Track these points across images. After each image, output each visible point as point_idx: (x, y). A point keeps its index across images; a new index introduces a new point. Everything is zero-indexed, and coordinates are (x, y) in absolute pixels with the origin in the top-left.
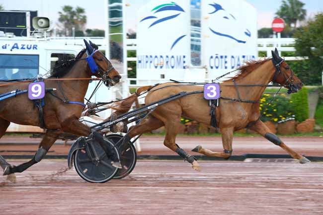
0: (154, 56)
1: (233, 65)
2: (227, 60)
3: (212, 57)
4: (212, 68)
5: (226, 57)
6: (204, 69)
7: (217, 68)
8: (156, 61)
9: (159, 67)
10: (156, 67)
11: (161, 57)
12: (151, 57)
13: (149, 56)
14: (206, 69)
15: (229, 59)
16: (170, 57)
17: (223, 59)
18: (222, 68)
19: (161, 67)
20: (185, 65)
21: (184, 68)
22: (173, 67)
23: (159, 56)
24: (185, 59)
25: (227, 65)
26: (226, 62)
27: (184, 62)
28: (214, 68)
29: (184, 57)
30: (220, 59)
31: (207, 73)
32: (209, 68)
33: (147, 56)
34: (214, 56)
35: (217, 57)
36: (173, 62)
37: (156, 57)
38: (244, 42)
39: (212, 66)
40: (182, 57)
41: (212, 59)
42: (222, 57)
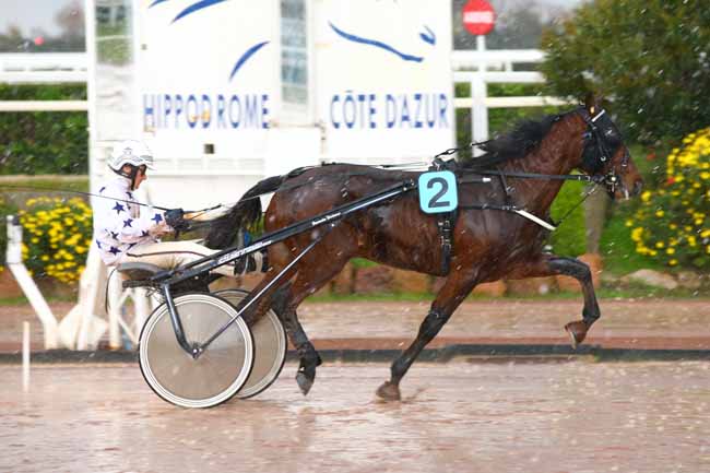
0: (185, 97)
1: (391, 120)
2: (374, 104)
3: (336, 99)
4: (337, 125)
5: (372, 97)
6: (317, 130)
7: (350, 125)
8: (192, 110)
9: (199, 124)
10: (192, 125)
11: (205, 98)
12: (179, 98)
13: (173, 97)
14: (323, 129)
15: (379, 104)
16: (228, 98)
17: (366, 103)
18: (362, 125)
19: (206, 125)
20: (267, 118)
21: (265, 126)
22: (235, 125)
23: (199, 98)
24: (267, 105)
25: (375, 118)
26: (373, 111)
27: (265, 112)
28: (343, 125)
29: (265, 98)
30: (358, 103)
31: (323, 139)
32: (329, 126)
33: (168, 98)
34: (343, 97)
35: (349, 98)
36: (235, 111)
37: (192, 98)
38: (419, 60)
39: (336, 121)
40: (259, 100)
41: (336, 103)
42: (362, 98)
